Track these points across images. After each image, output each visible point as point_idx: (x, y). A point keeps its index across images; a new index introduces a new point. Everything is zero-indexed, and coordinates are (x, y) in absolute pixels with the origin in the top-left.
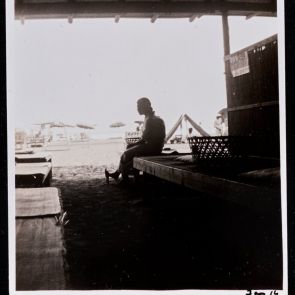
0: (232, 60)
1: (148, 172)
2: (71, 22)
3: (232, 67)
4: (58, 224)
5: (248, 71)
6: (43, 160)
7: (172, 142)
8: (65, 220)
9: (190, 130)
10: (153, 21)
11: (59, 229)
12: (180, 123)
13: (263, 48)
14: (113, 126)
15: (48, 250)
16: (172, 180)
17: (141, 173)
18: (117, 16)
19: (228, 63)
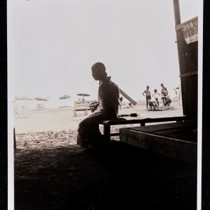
14: (62, 98)
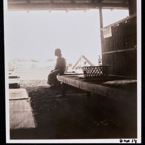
0: (104, 30)
1: (64, 82)
2: (28, 12)
3: (104, 34)
4: (28, 102)
5: (111, 36)
6: (16, 77)
7: (76, 68)
8: (31, 100)
9: (85, 63)
10: (67, 12)
11: (28, 103)
12: (80, 59)
13: (118, 25)
15: (26, 110)
16: (75, 86)
17: (61, 83)
18: (50, 9)
19: (102, 32)
